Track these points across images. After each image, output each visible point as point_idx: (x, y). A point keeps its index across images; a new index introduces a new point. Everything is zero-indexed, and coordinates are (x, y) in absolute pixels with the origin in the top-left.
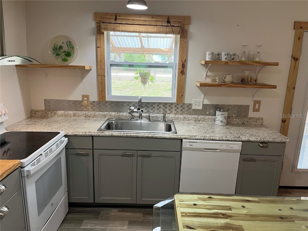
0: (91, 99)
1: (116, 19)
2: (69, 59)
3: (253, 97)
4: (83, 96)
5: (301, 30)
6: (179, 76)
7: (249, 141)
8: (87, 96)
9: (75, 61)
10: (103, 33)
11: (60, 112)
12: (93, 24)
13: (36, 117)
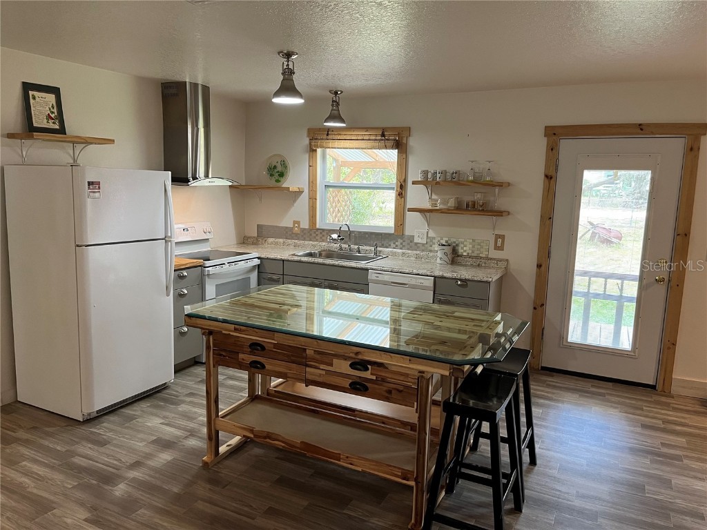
0: (302, 226)
1: (328, 135)
2: (281, 179)
3: (494, 229)
4: (295, 222)
5: (554, 137)
6: (397, 200)
7: (442, 277)
8: (298, 223)
9: (287, 183)
10: (316, 151)
11: (271, 240)
12: (307, 141)
13: (248, 244)
